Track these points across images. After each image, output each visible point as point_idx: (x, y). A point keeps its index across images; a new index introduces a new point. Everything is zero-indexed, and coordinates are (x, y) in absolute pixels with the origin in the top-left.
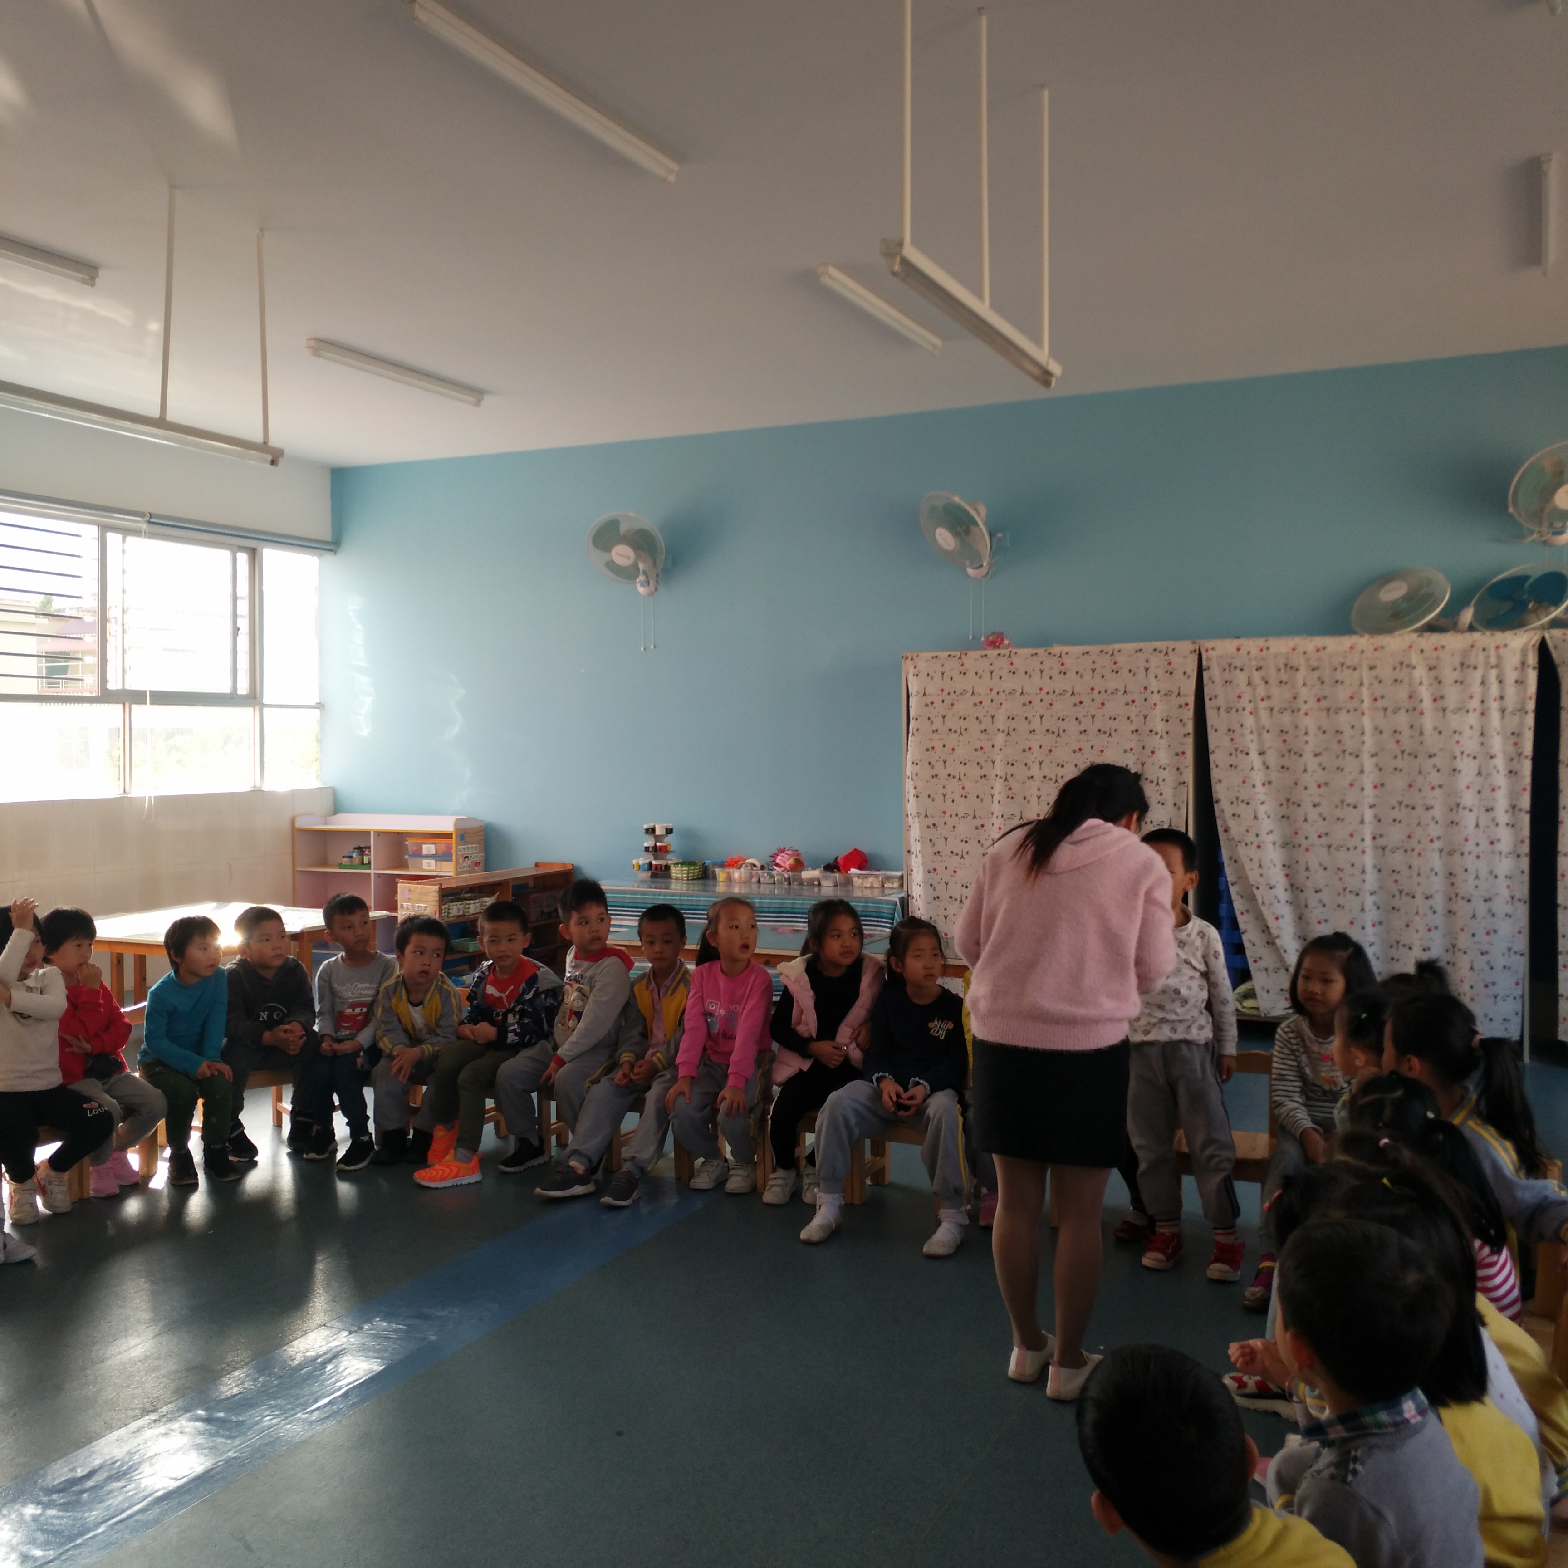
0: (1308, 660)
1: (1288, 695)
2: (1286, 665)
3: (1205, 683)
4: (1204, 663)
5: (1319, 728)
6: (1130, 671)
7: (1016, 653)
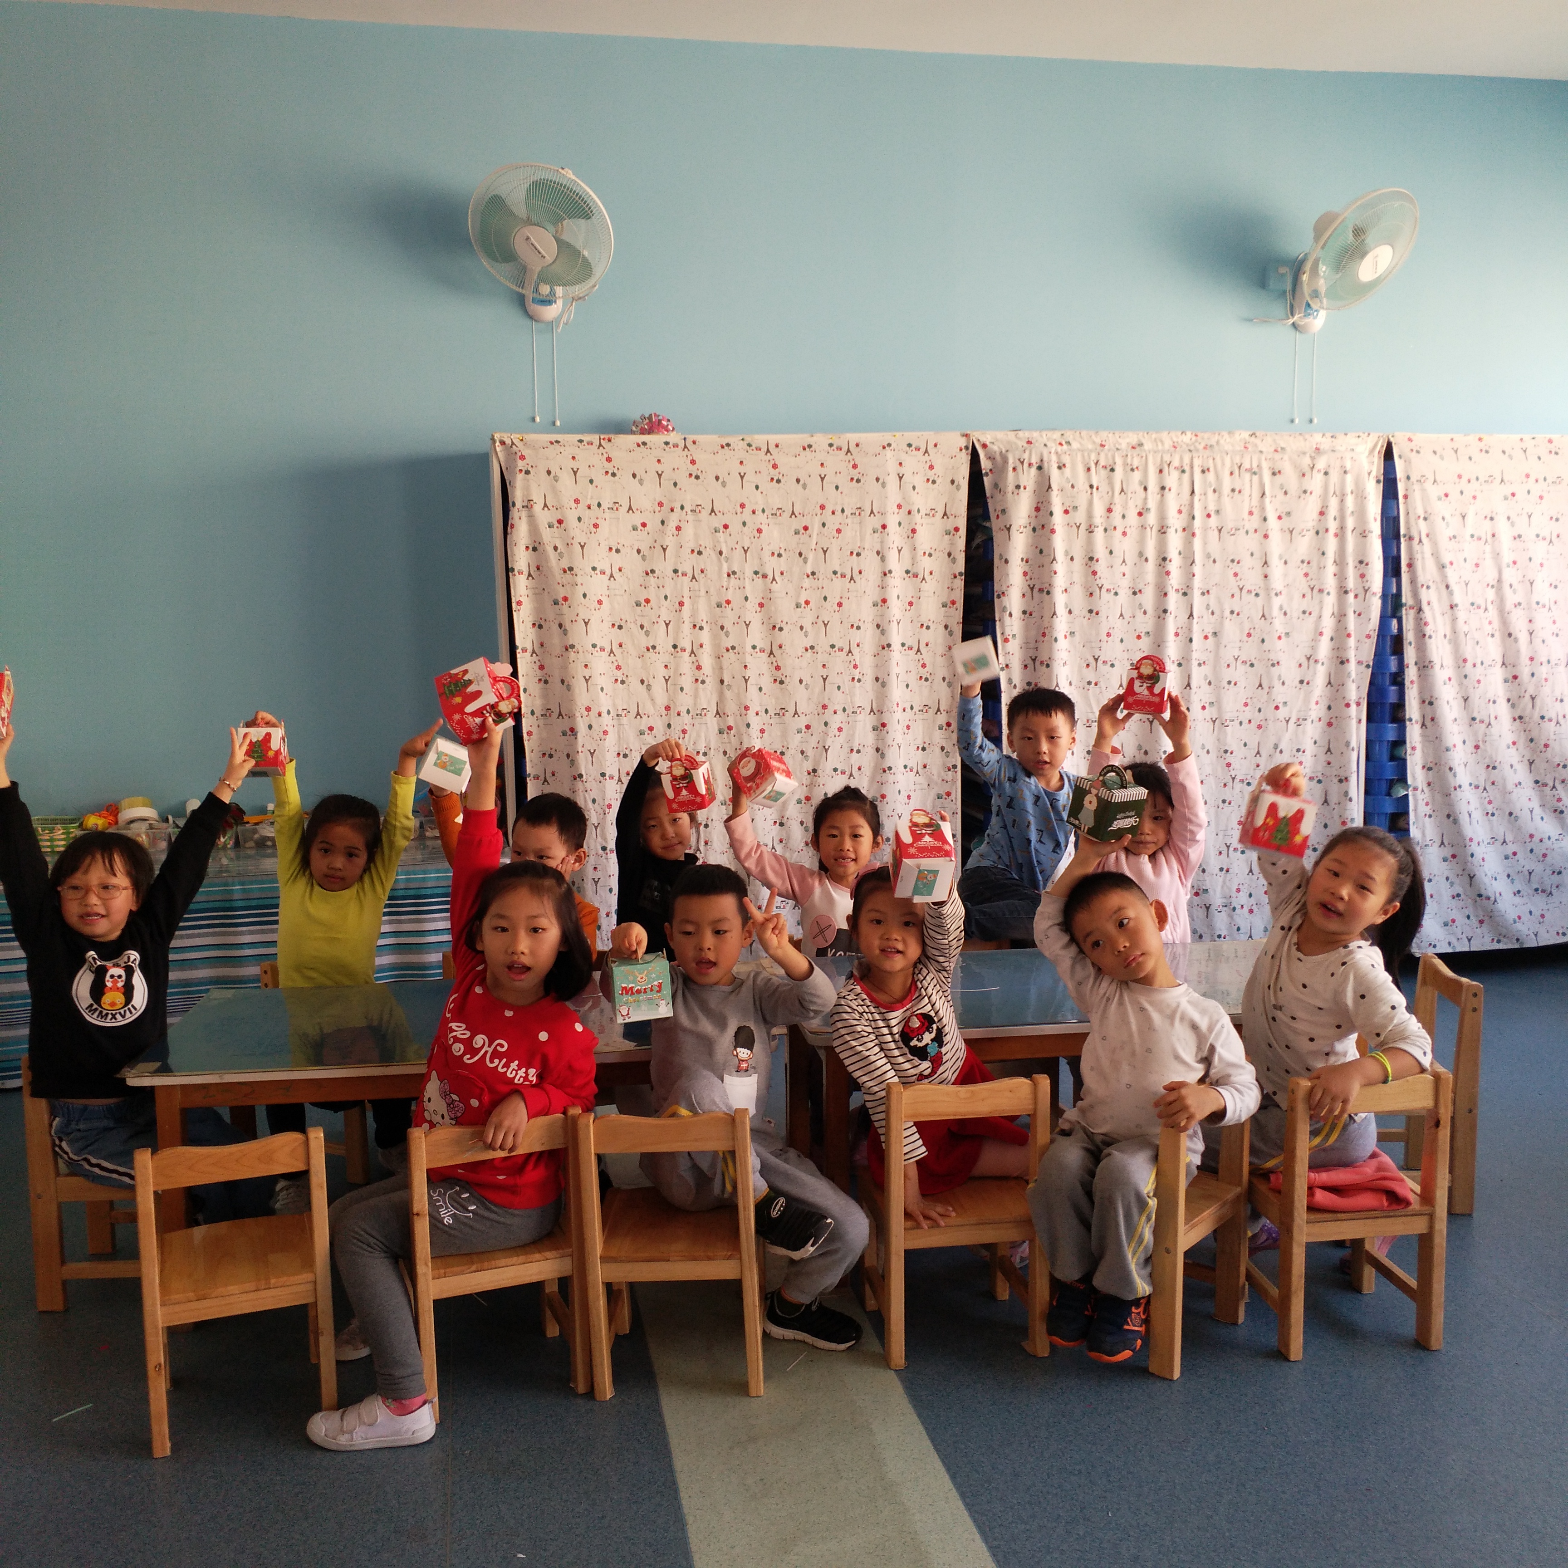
4: (982, 465)
6: (878, 480)
7: (694, 442)
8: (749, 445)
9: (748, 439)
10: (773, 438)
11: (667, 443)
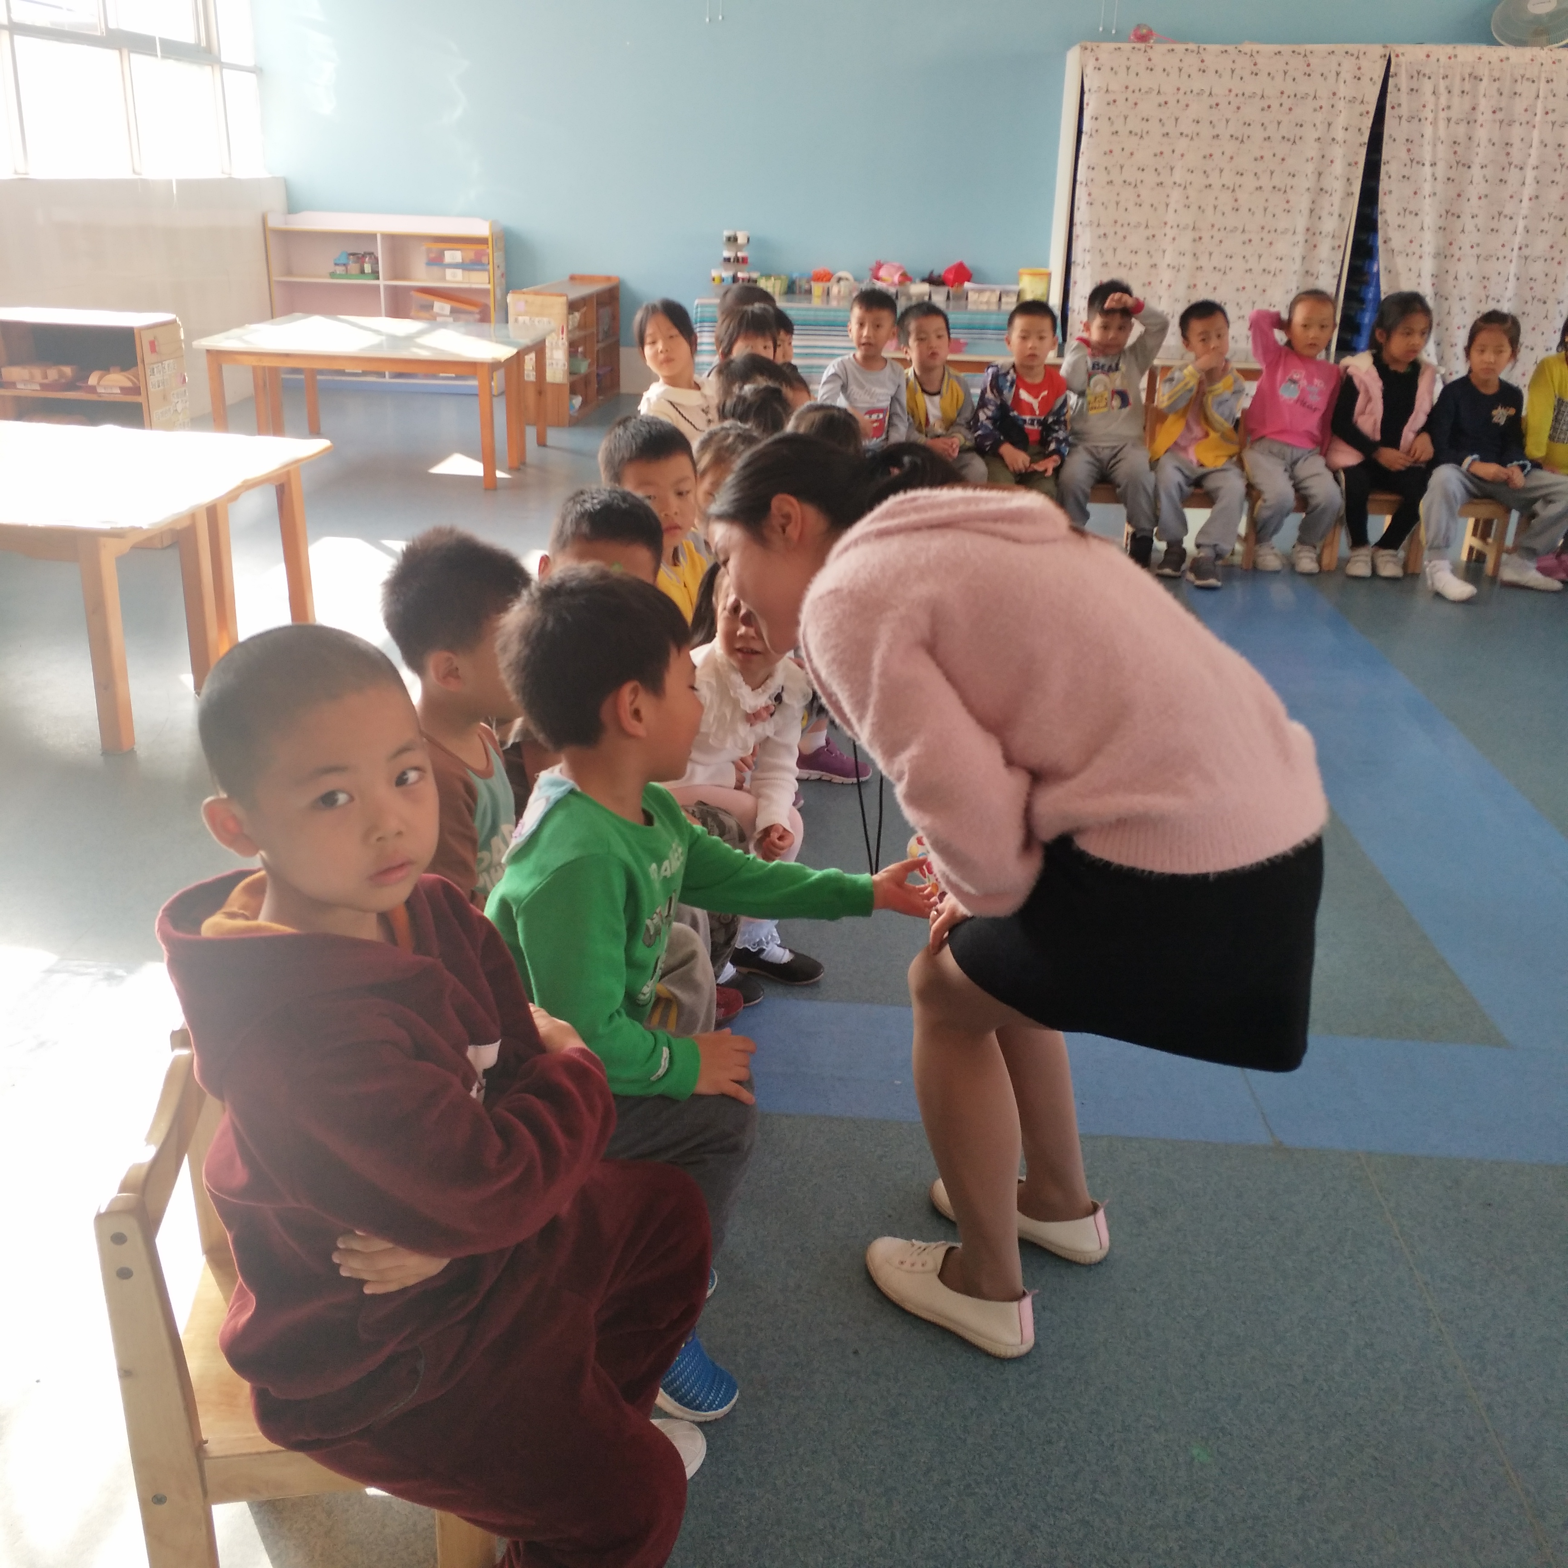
0: (1491, 70)
1: (1467, 106)
2: (1470, 75)
3: (1389, 90)
4: (1392, 69)
5: (1490, 140)
6: (1322, 75)
7: (1204, 49)
8: (1240, 51)
9: (1240, 48)
10: (1256, 47)
11: (1187, 50)
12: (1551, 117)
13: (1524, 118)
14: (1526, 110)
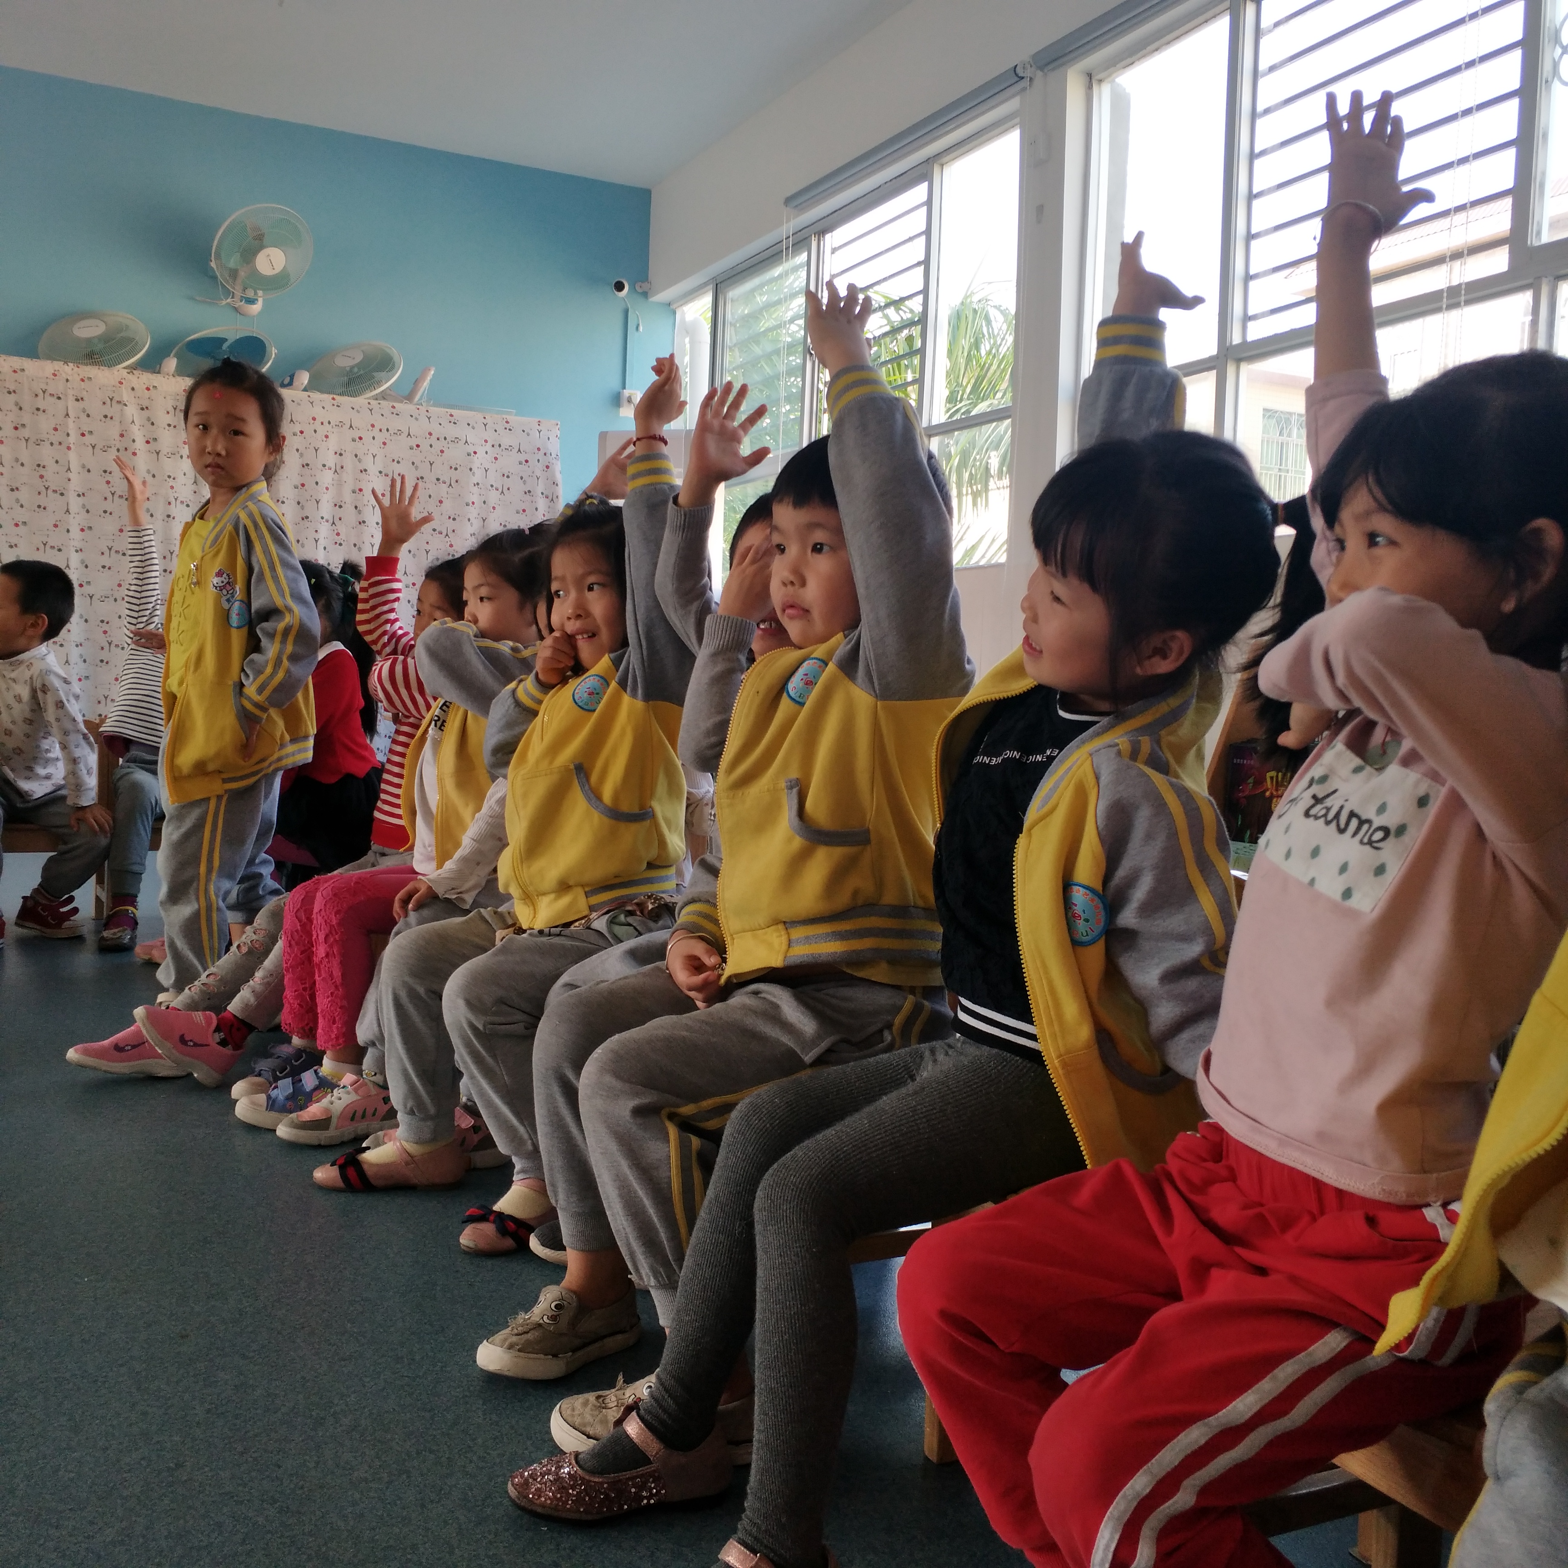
12: (88, 439)
13: (56, 438)
14: (56, 429)
